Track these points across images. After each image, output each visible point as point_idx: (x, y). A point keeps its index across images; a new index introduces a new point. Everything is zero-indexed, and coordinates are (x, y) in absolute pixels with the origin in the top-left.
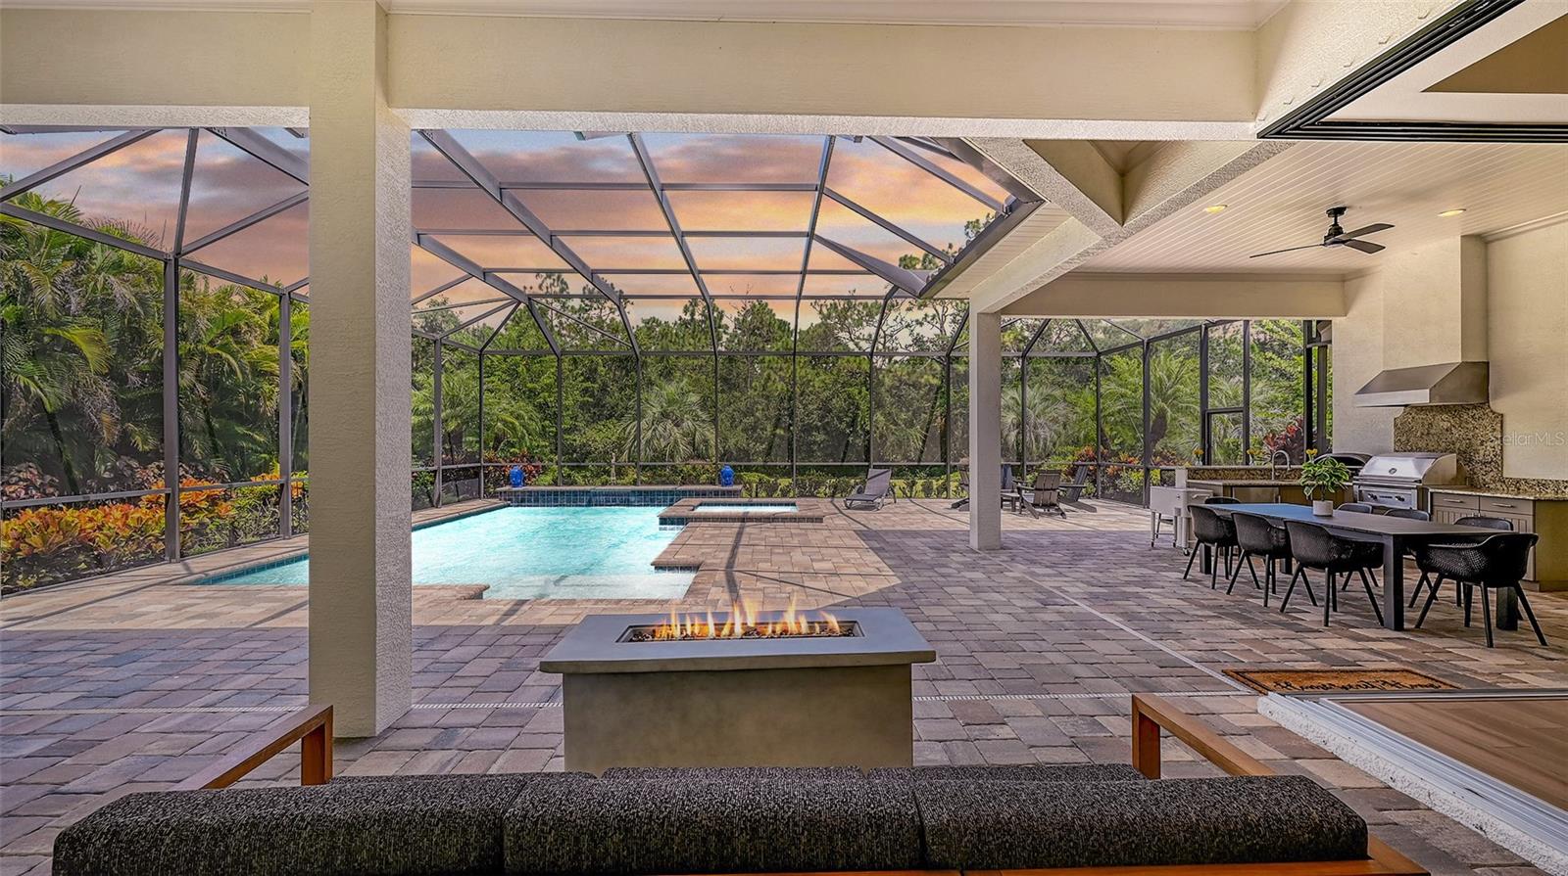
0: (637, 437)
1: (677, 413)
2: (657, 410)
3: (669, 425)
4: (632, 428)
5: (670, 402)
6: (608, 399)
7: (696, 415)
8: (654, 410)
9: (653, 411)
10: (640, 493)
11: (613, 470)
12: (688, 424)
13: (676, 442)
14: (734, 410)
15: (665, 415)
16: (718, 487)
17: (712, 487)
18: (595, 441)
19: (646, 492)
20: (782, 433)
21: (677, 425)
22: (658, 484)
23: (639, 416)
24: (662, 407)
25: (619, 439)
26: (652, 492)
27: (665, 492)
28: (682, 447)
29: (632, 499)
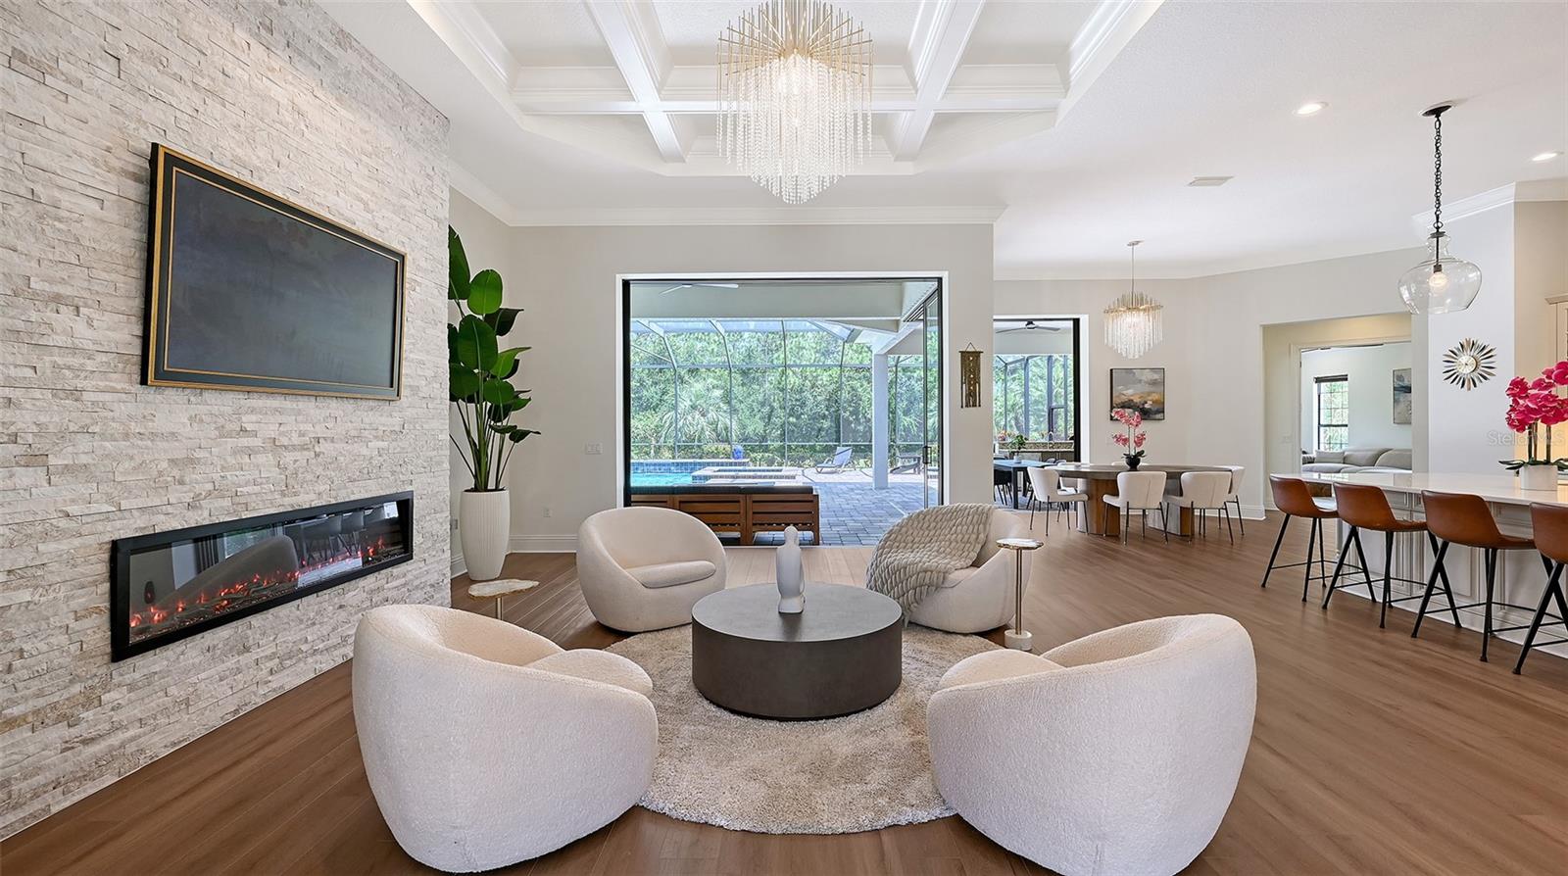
1: (704, 406)
2: (688, 403)
3: (697, 415)
4: (667, 417)
5: (697, 397)
6: (645, 393)
7: (719, 407)
9: (685, 404)
10: (678, 464)
12: (712, 415)
13: (702, 429)
15: (694, 407)
16: (733, 460)
17: (727, 460)
18: (637, 428)
19: (682, 463)
20: (794, 420)
21: (703, 415)
22: (689, 458)
24: (691, 400)
25: (657, 426)
26: (686, 463)
27: (695, 464)
28: (707, 433)
29: (672, 468)
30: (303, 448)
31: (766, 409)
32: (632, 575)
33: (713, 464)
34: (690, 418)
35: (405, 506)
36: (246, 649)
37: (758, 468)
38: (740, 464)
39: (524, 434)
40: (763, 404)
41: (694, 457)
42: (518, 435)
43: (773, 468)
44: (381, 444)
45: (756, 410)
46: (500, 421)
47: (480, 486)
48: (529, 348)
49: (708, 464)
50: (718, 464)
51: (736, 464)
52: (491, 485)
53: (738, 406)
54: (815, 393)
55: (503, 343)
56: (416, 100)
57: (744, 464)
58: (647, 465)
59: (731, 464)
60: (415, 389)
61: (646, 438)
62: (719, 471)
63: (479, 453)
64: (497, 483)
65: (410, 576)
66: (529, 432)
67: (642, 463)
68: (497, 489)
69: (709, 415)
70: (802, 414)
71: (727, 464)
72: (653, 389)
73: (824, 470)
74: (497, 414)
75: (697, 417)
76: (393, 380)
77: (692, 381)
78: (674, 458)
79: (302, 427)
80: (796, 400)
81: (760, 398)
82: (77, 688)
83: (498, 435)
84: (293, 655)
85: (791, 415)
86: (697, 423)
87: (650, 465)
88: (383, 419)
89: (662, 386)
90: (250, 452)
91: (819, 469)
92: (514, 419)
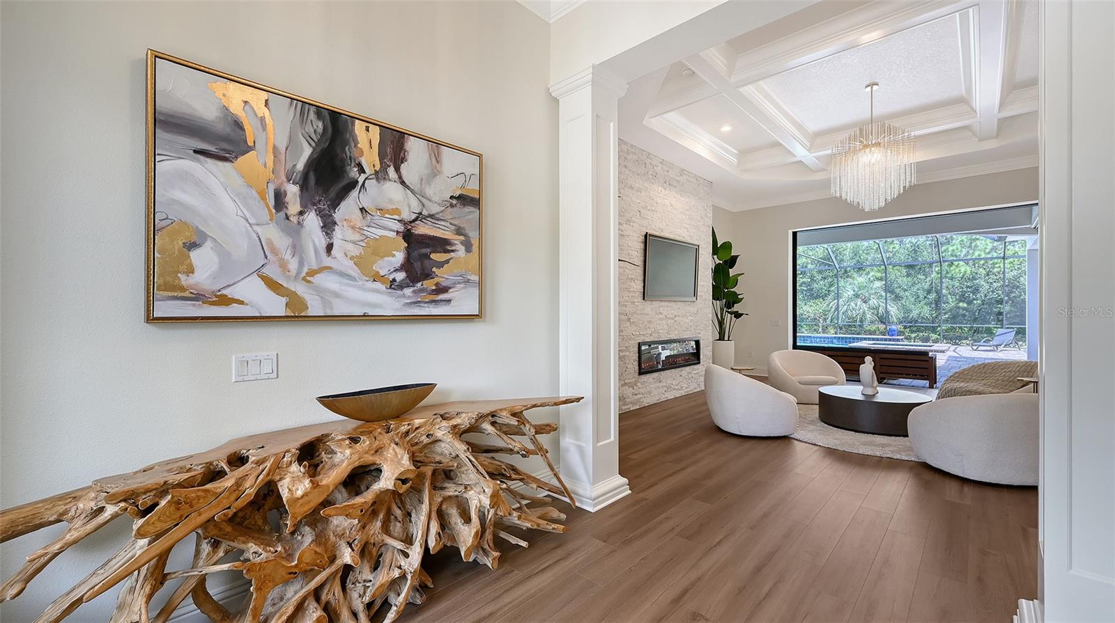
0: (837, 309)
1: (866, 295)
2: (851, 293)
3: (859, 302)
4: (833, 304)
5: (860, 288)
6: (815, 285)
7: (881, 296)
8: (849, 293)
10: (839, 338)
11: (820, 330)
12: (873, 302)
13: (864, 313)
14: (918, 289)
15: (857, 296)
16: (887, 337)
17: (882, 337)
18: (808, 312)
20: (965, 305)
21: (865, 302)
22: (849, 334)
23: (838, 296)
24: (854, 291)
25: (823, 311)
26: (846, 338)
27: (854, 338)
28: (868, 316)
29: (835, 341)
30: (672, 319)
31: (932, 296)
32: (795, 379)
33: (869, 339)
34: (852, 304)
35: (697, 343)
36: (660, 382)
37: (912, 343)
38: (894, 340)
39: (741, 315)
40: (929, 292)
41: (853, 334)
42: (738, 315)
43: (928, 344)
44: (692, 318)
45: (922, 297)
46: (730, 308)
47: (721, 338)
48: (743, 274)
49: (865, 339)
50: (873, 339)
51: (890, 340)
52: (726, 338)
53: (902, 294)
54: (990, 281)
55: (732, 272)
56: (701, 181)
57: (898, 340)
58: (814, 337)
59: (886, 340)
60: (701, 296)
61: (815, 319)
62: (874, 344)
63: (721, 323)
64: (729, 337)
65: (699, 371)
66: (743, 314)
67: (810, 337)
68: (729, 340)
69: (871, 302)
70: (974, 299)
71: (882, 340)
72: (822, 282)
73: (980, 348)
74: (729, 305)
75: (859, 303)
76: (695, 294)
77: (855, 275)
78: (836, 333)
79: (673, 312)
80: (968, 287)
81: (926, 286)
82: (634, 380)
83: (729, 315)
84: (669, 388)
85: (961, 301)
86: (859, 307)
87: (817, 338)
88: (692, 309)
89: (830, 280)
90: (661, 319)
91: (975, 348)
92: (736, 308)
